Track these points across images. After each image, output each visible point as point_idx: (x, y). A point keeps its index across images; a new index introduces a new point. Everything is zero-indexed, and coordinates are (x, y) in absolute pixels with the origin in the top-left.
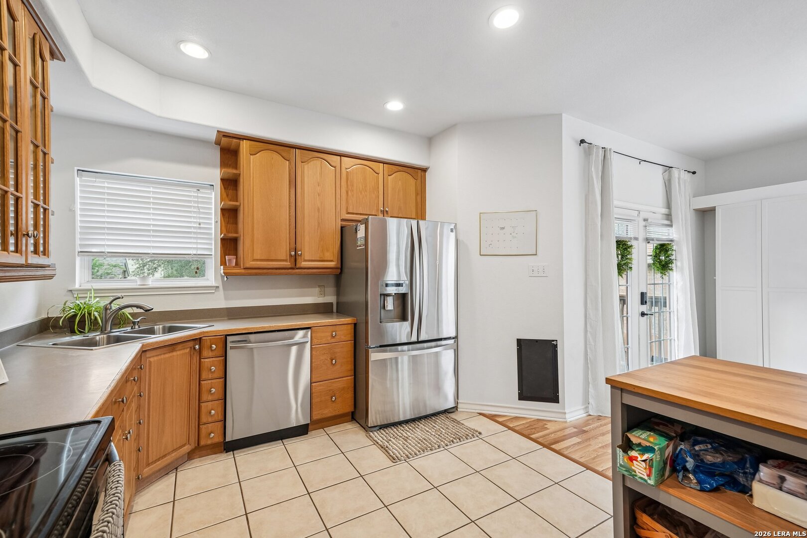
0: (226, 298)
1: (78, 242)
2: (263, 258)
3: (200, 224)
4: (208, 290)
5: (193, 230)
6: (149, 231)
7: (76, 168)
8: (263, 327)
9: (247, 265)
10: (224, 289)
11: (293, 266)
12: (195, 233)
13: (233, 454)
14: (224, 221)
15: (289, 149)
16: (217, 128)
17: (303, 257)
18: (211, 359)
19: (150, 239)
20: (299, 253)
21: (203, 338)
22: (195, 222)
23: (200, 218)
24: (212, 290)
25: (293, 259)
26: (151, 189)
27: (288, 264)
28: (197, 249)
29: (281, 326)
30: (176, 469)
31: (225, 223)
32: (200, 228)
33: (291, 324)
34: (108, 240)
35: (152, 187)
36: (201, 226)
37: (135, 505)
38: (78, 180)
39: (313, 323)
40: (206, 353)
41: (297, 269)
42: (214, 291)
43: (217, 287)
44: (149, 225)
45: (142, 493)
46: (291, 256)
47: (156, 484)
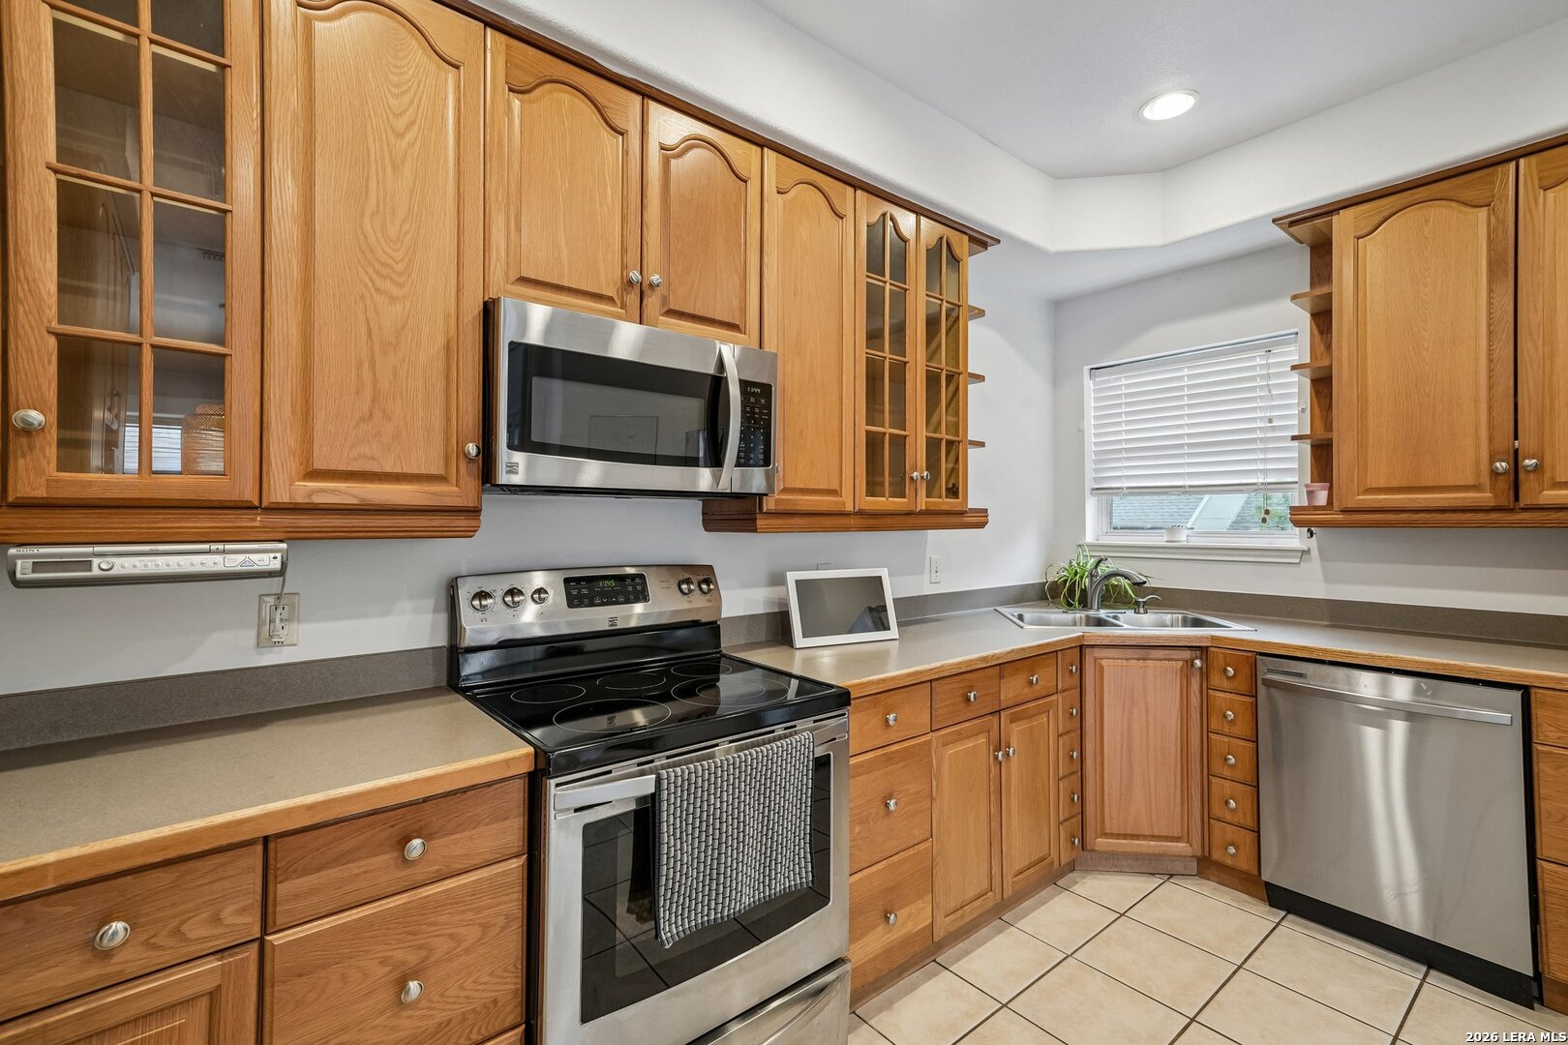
0: (1328, 579)
1: (1089, 474)
2: (1395, 484)
3: (1270, 421)
4: (1288, 557)
5: (1259, 435)
6: (1181, 446)
7: (1086, 369)
8: (1349, 653)
9: (1350, 505)
10: (1323, 557)
11: (1506, 500)
12: (1262, 440)
13: (1283, 919)
14: (1319, 406)
15: (1491, 170)
16: (1267, 216)
17: (1547, 475)
18: (1228, 696)
19: (1182, 461)
20: (1527, 462)
21: (1212, 649)
22: (1261, 418)
23: (1273, 408)
24: (1293, 557)
25: (1504, 485)
26: (1186, 372)
27: (1485, 497)
28: (1265, 472)
29: (1409, 661)
30: (1171, 876)
31: (1321, 410)
32: (1274, 428)
33: (1445, 661)
34: (1126, 467)
35: (1187, 367)
36: (1275, 423)
37: (1080, 884)
38: (1089, 385)
39: (1537, 677)
40: (1216, 679)
41: (1525, 509)
42: (1297, 561)
43: (1308, 551)
44: (1181, 436)
45: (1101, 876)
46: (1495, 474)
47: (1128, 877)
